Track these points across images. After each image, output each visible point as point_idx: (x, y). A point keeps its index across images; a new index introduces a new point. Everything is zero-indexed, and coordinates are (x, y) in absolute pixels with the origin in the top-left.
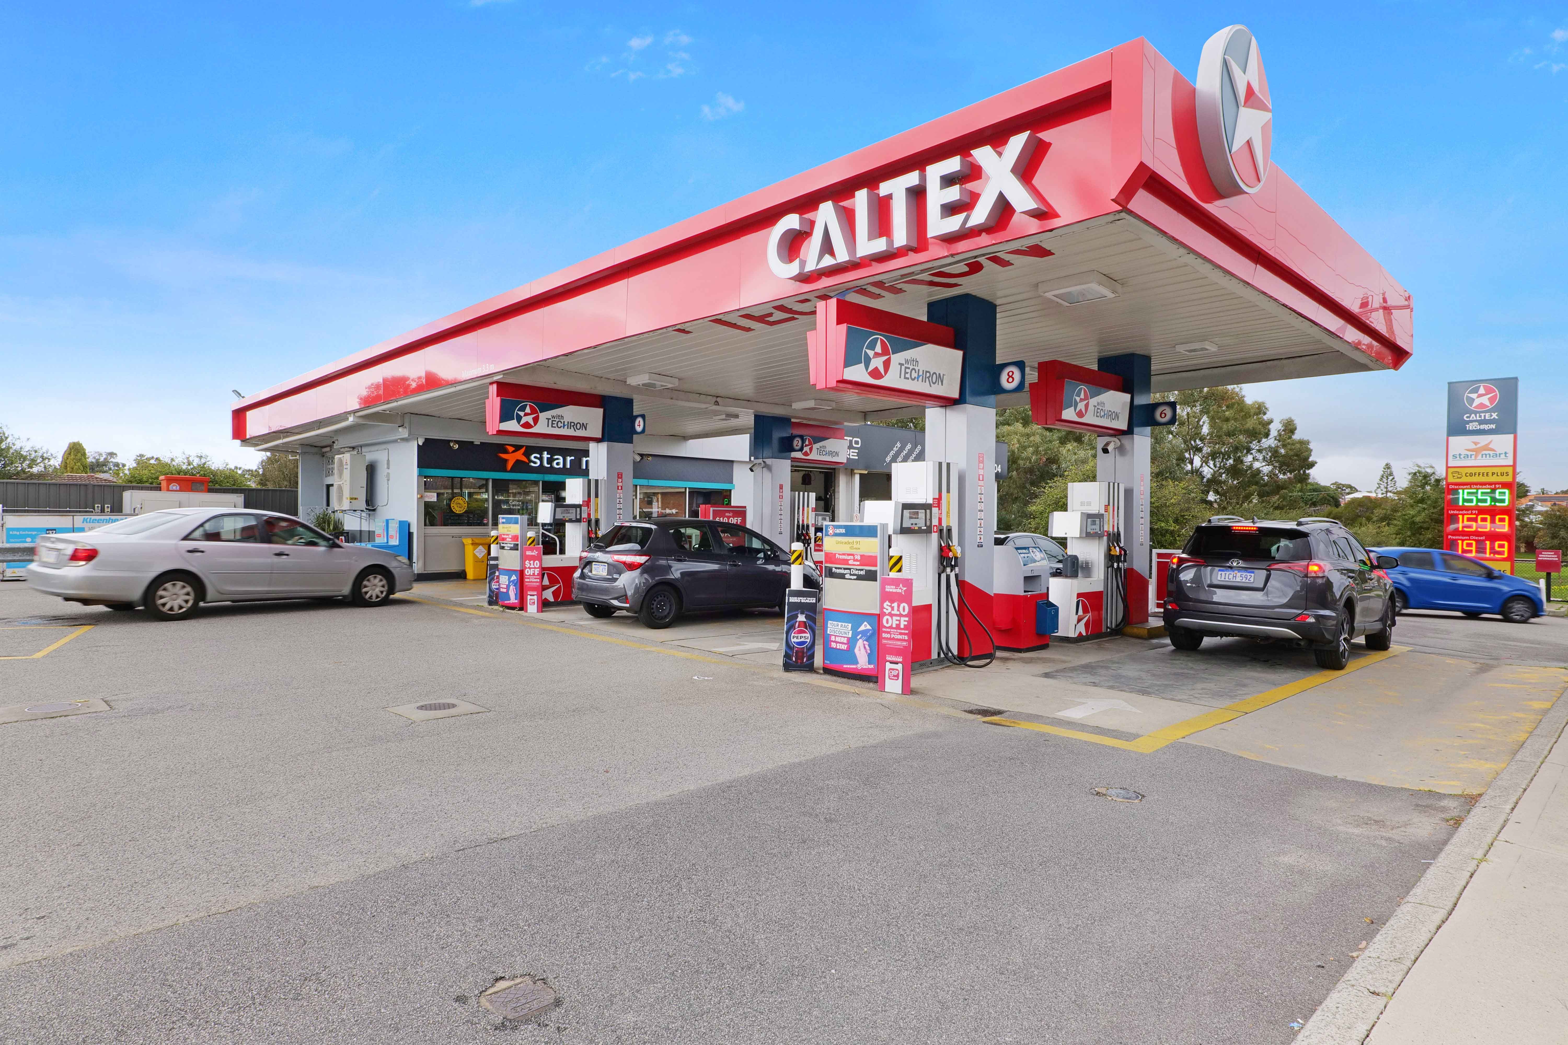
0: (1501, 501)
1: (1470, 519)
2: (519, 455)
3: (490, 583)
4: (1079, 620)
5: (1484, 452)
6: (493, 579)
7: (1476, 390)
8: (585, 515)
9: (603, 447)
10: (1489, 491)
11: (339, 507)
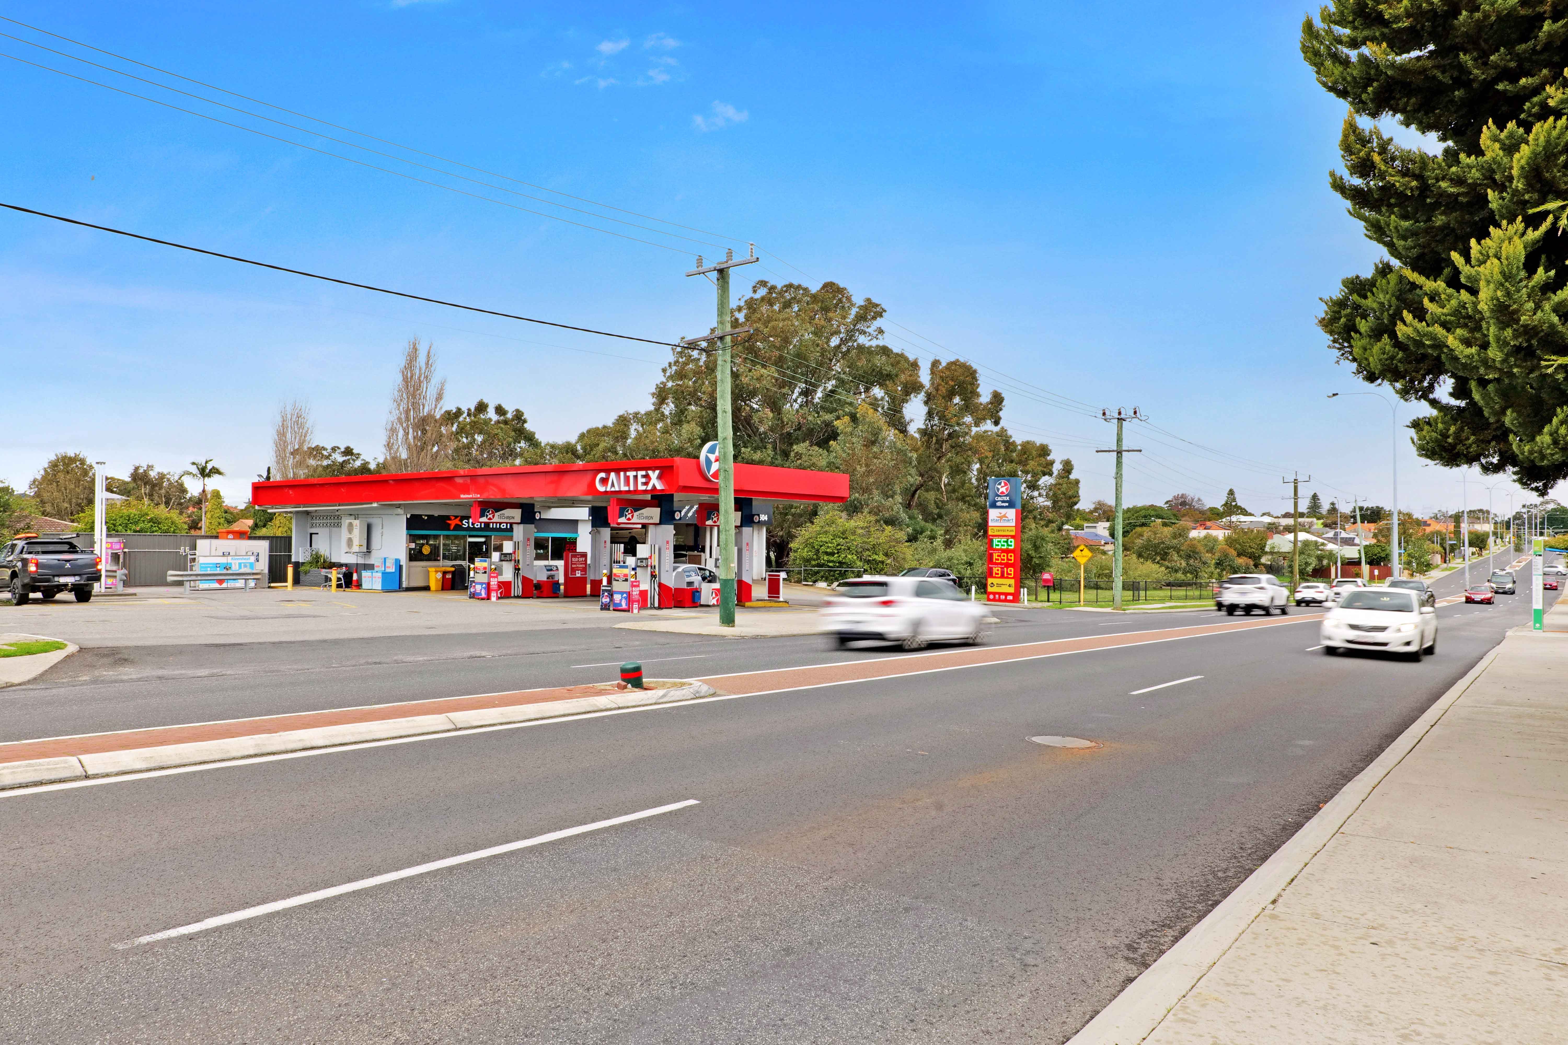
0: (1011, 546)
1: (998, 556)
2: (457, 521)
4: (713, 598)
5: (1004, 518)
6: (472, 587)
7: (1000, 484)
8: (513, 558)
9: (521, 526)
10: (1006, 540)
11: (348, 550)
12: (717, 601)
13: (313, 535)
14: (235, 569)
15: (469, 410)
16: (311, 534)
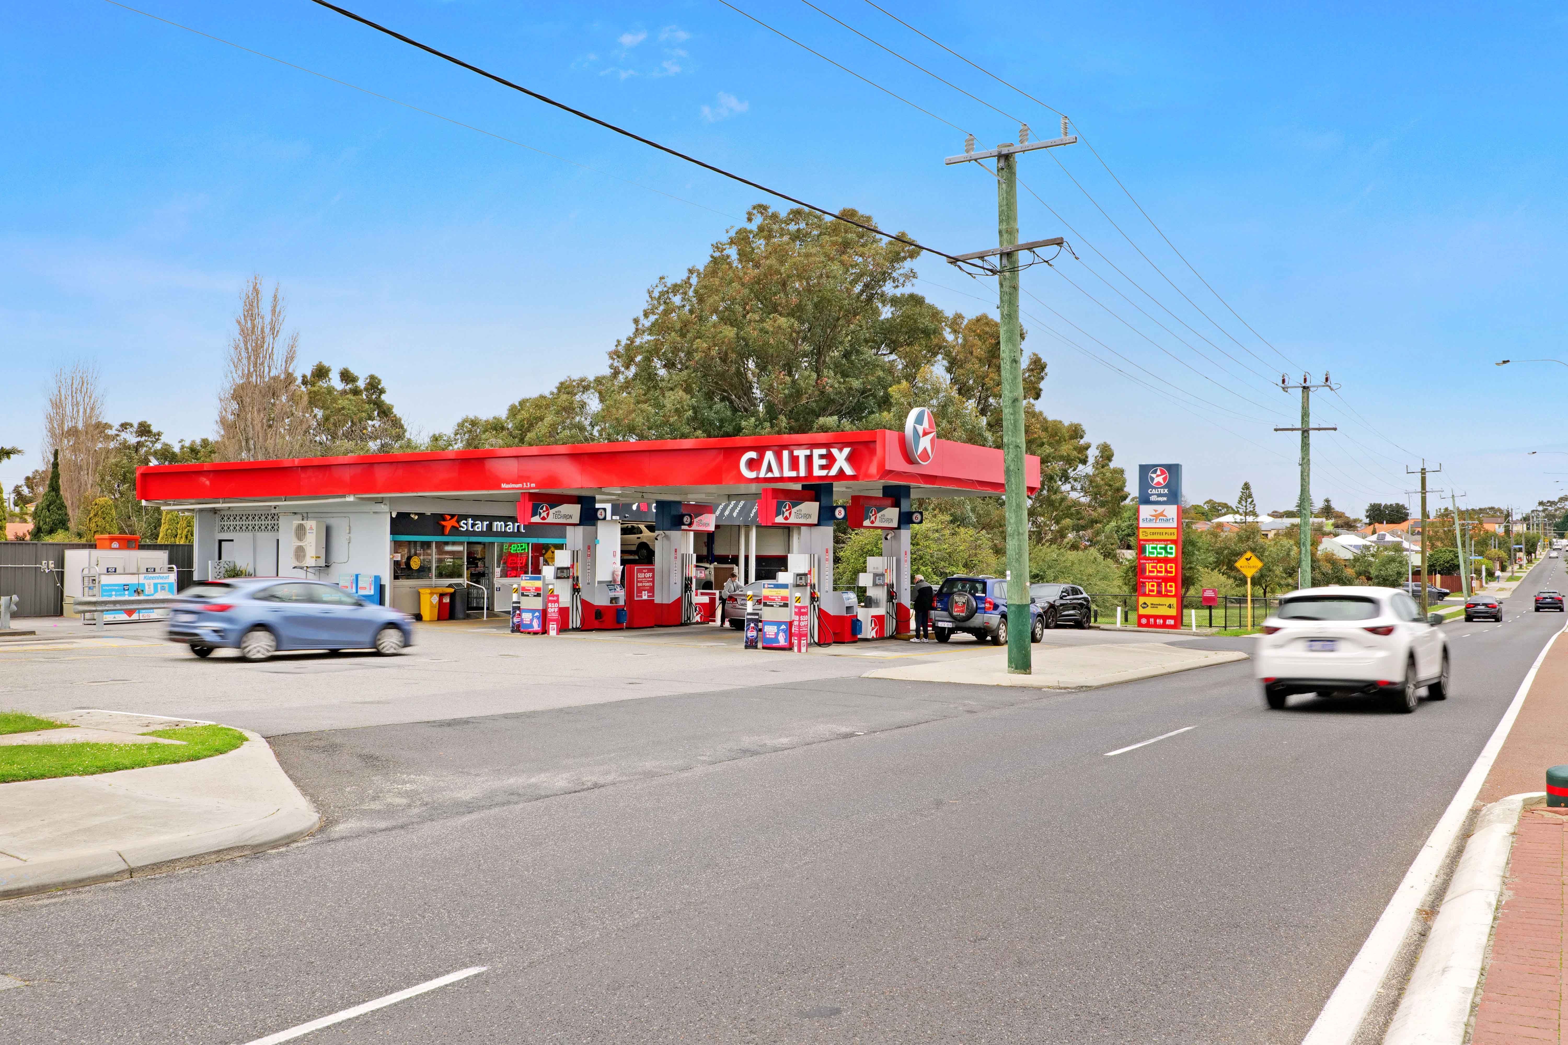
0: (1171, 553)
1: (1153, 567)
2: (453, 522)
3: (512, 618)
4: (872, 630)
5: (1161, 517)
6: (515, 616)
7: (1155, 472)
8: (571, 574)
9: (580, 529)
10: (1163, 546)
11: (297, 564)
12: (876, 632)
13: (223, 543)
14: (150, 593)
15: (304, 377)
16: (220, 542)
